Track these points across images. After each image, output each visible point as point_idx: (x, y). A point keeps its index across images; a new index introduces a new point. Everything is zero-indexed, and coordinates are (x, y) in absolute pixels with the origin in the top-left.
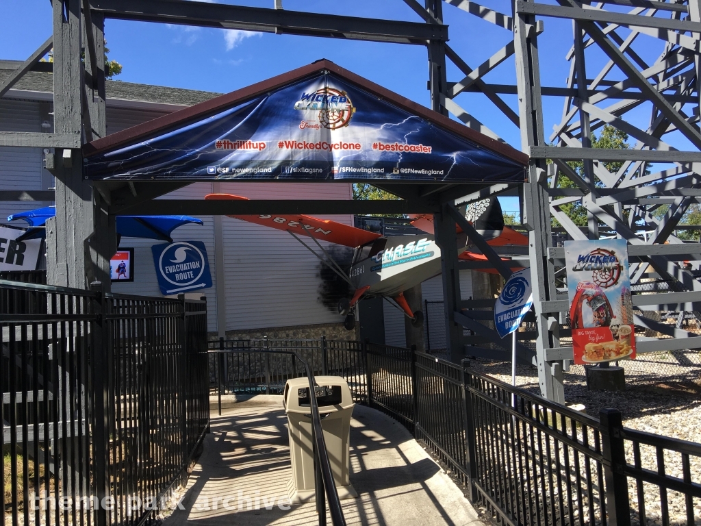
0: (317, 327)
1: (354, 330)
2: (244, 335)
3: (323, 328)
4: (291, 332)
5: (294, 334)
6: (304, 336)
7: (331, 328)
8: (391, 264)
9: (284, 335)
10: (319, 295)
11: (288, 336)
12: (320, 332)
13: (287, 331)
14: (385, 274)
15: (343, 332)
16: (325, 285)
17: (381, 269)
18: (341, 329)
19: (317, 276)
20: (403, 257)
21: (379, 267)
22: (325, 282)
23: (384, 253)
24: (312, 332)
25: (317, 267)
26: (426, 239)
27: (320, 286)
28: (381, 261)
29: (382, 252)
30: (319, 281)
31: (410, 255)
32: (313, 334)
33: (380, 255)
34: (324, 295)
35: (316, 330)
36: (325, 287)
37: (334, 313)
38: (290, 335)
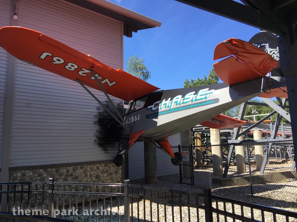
0: (92, 164)
1: (121, 167)
2: (27, 171)
3: (97, 165)
4: (71, 168)
5: (74, 170)
6: (81, 171)
7: (103, 165)
8: (170, 111)
9: (65, 171)
10: (95, 138)
11: (68, 171)
12: (95, 168)
13: (68, 168)
14: (161, 120)
15: (112, 168)
16: (101, 130)
17: (158, 116)
18: (111, 165)
19: (95, 123)
20: (182, 105)
21: (156, 114)
22: (101, 128)
23: (161, 102)
24: (88, 168)
25: (96, 116)
26: (208, 89)
27: (97, 131)
28: (158, 109)
29: (158, 102)
30: (97, 127)
31: (190, 103)
32: (89, 169)
33: (157, 105)
34: (99, 138)
35: (92, 166)
36: (101, 132)
37: (107, 153)
38: (70, 171)
